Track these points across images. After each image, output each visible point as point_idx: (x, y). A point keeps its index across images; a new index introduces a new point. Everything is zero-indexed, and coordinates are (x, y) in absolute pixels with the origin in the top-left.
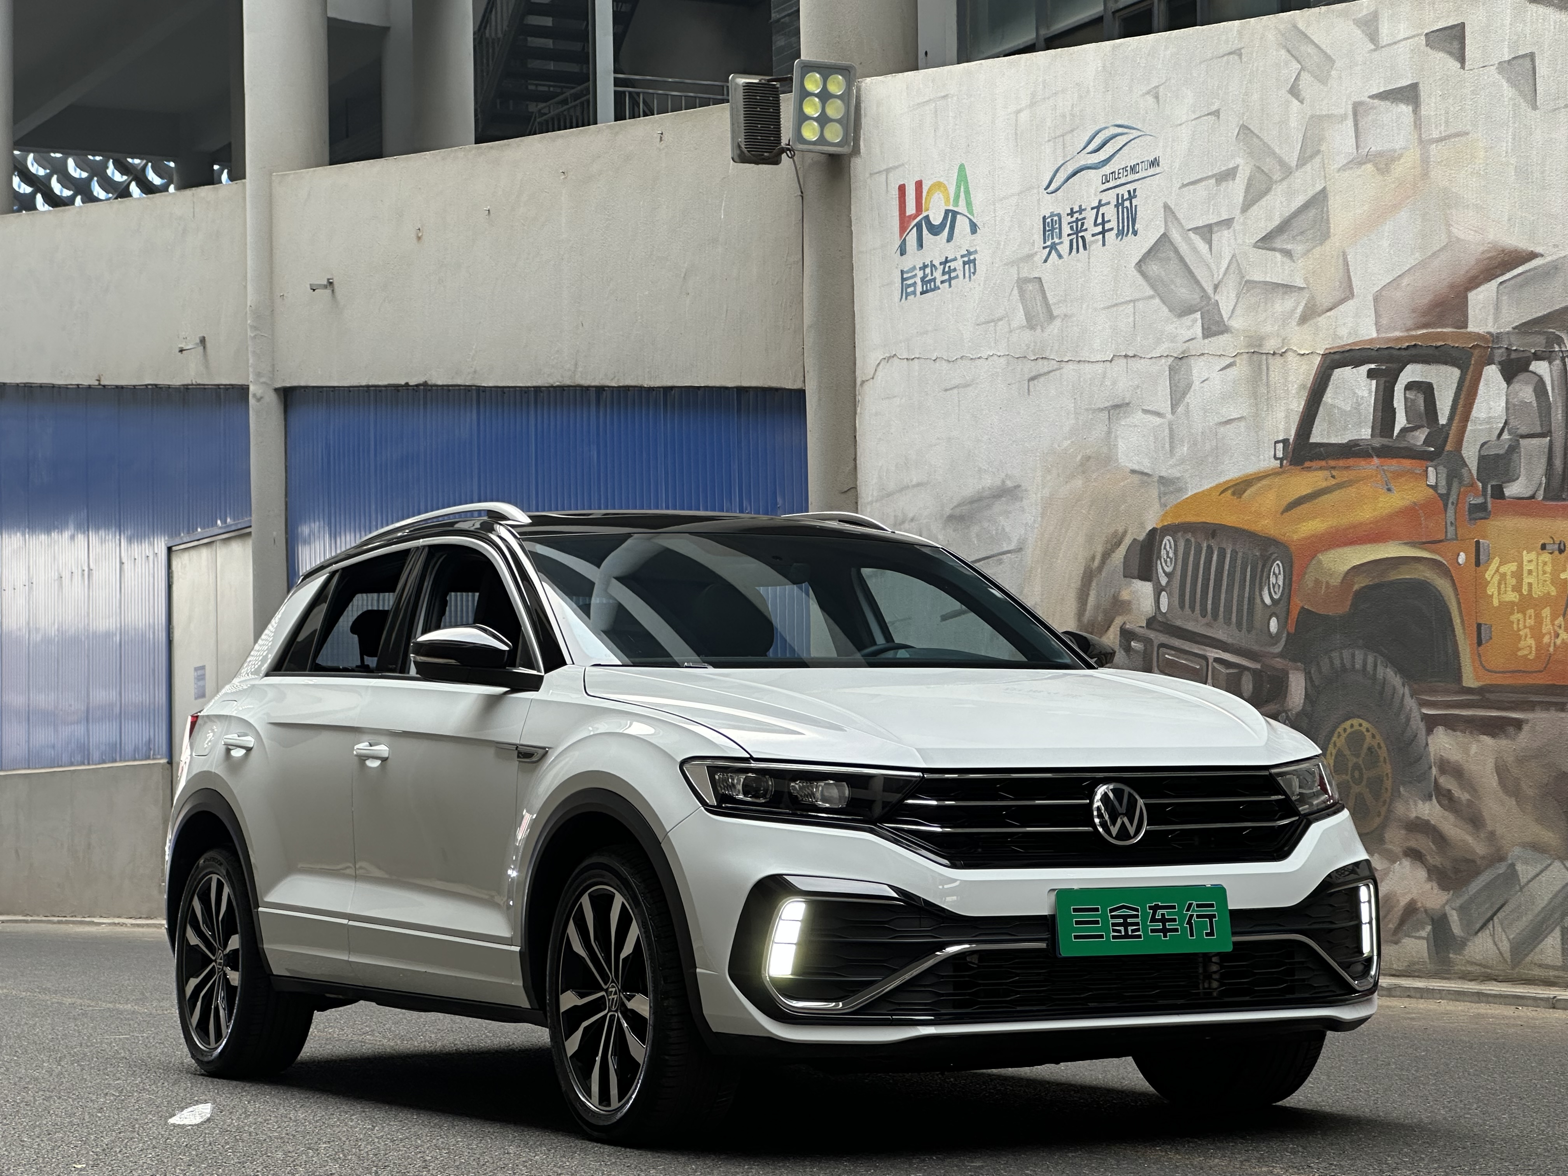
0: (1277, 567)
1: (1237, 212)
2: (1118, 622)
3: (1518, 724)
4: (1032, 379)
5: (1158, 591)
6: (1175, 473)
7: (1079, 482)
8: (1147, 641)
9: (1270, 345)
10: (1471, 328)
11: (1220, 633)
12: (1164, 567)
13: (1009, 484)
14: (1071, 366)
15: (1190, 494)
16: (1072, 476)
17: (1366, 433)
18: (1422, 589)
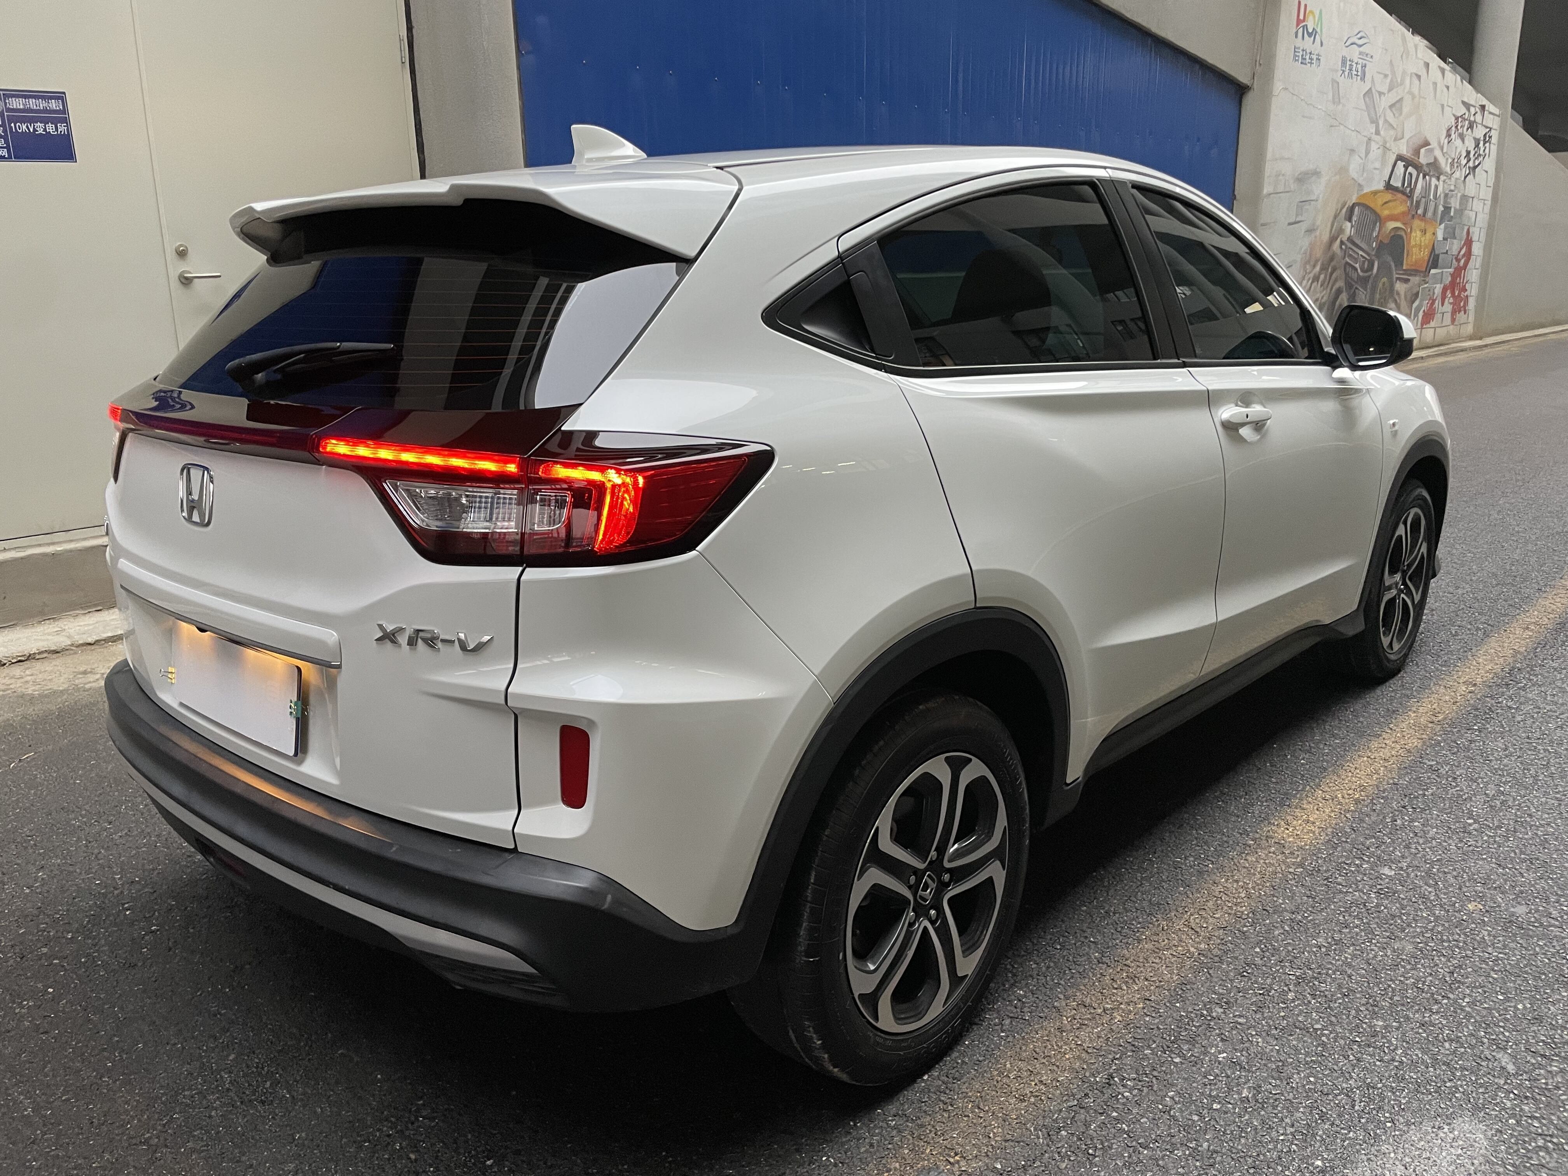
0: (1378, 224)
1: (1386, 92)
2: (1340, 237)
3: (1408, 280)
4: (1332, 126)
5: (1352, 226)
6: (1362, 183)
7: (1338, 177)
8: (1346, 246)
9: (1388, 145)
10: (1420, 160)
11: (1363, 245)
12: (1354, 218)
13: (1318, 170)
14: (1342, 127)
15: (1365, 192)
16: (1336, 174)
17: (1399, 185)
18: (1401, 237)
